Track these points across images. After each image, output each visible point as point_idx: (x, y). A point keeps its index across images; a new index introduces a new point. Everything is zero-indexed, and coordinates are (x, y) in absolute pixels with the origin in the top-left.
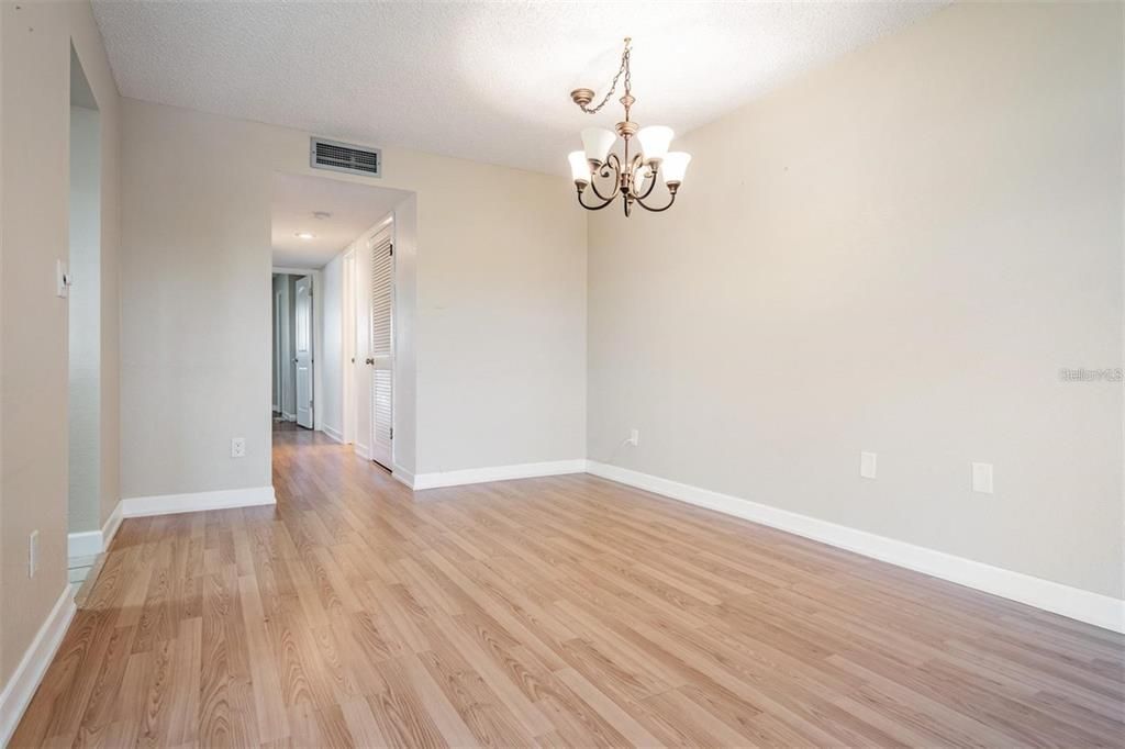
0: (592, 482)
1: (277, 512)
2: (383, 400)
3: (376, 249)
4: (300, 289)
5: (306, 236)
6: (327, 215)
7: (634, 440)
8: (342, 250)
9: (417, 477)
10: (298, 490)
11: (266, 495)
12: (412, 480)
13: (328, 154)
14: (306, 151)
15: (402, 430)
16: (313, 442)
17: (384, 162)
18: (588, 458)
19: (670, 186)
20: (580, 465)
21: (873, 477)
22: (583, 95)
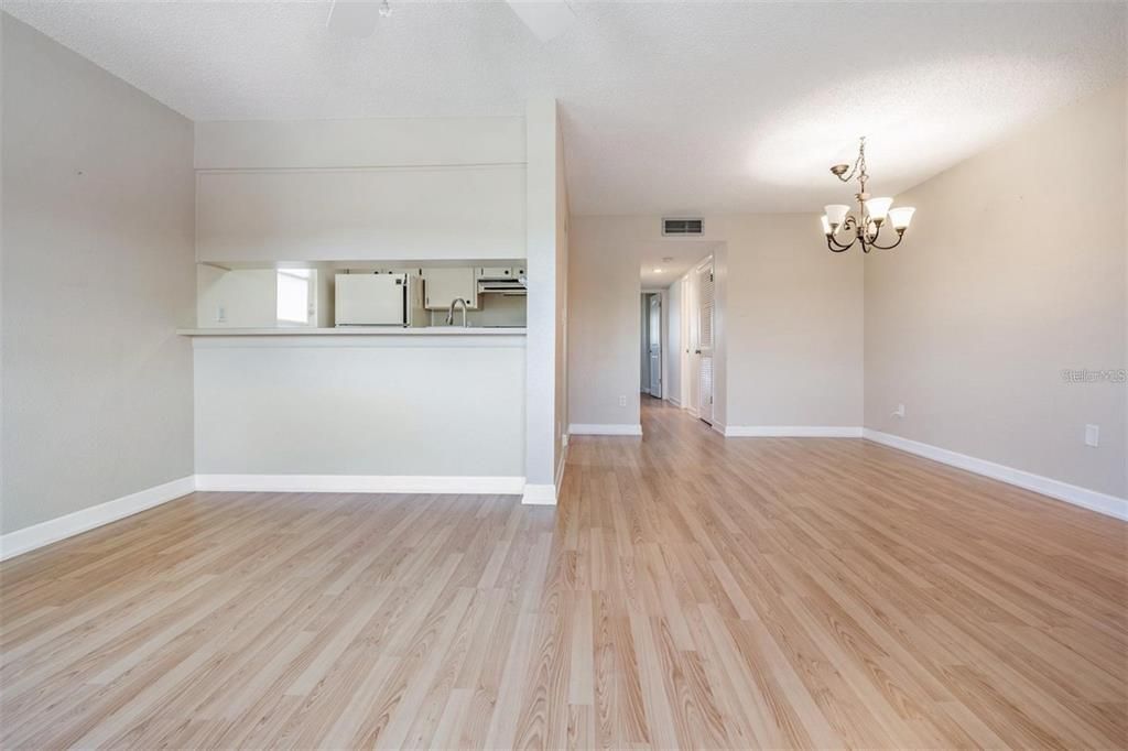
0: (867, 444)
1: (644, 440)
2: (707, 378)
3: (702, 276)
4: (653, 303)
5: (658, 271)
6: (671, 259)
7: (901, 412)
8: (681, 276)
9: (727, 428)
10: (654, 430)
11: (637, 430)
12: (724, 430)
13: (673, 226)
14: (659, 226)
15: (719, 398)
16: (662, 406)
17: (706, 226)
18: (865, 427)
19: (898, 231)
20: (859, 432)
21: (1096, 445)
22: (840, 169)
